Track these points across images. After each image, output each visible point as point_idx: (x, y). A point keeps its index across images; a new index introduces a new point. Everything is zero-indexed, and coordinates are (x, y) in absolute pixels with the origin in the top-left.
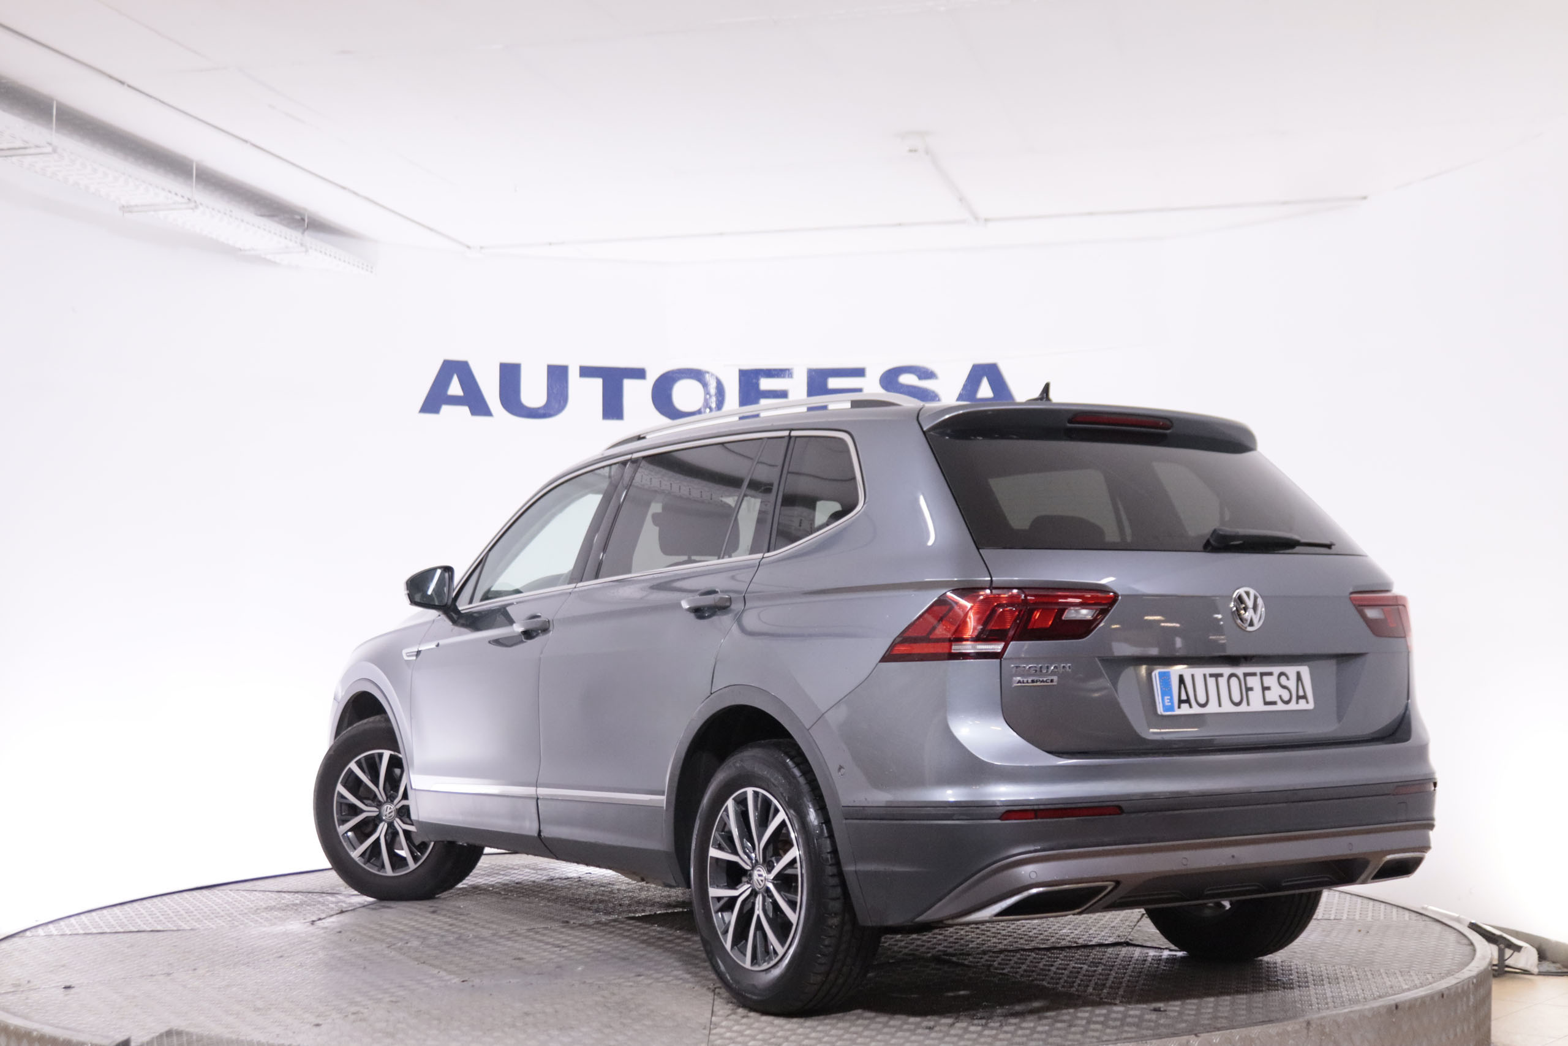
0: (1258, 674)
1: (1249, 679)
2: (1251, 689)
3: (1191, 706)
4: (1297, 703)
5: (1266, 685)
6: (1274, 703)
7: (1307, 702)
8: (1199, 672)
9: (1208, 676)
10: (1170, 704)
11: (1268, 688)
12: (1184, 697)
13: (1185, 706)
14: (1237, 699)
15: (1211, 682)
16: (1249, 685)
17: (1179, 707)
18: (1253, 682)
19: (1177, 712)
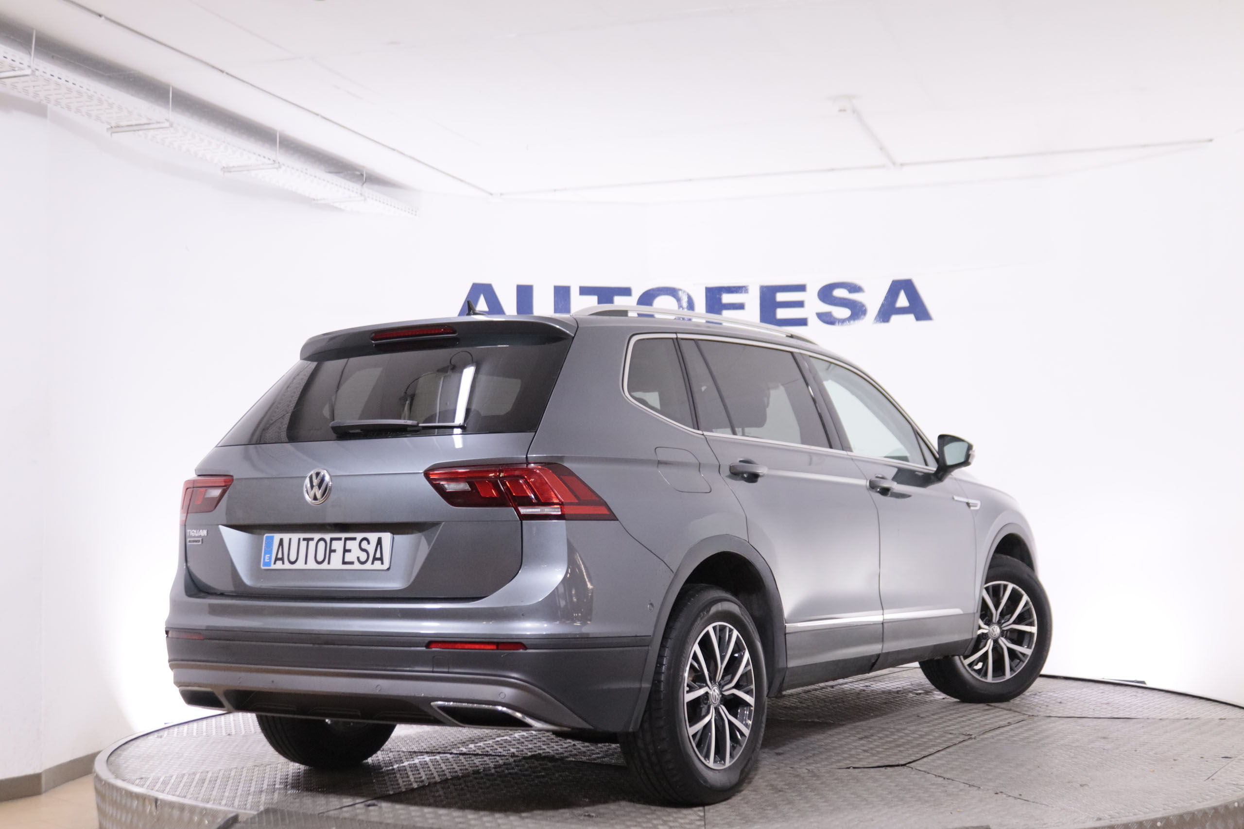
0: (343, 539)
1: (334, 542)
2: (334, 551)
3: (283, 563)
4: (373, 563)
5: (347, 548)
6: (352, 563)
7: (382, 563)
8: (295, 537)
9: (301, 540)
10: (268, 561)
11: (349, 551)
12: (280, 556)
13: (279, 563)
14: (320, 559)
15: (303, 544)
16: (333, 548)
17: (275, 563)
18: (338, 546)
19: (273, 567)
